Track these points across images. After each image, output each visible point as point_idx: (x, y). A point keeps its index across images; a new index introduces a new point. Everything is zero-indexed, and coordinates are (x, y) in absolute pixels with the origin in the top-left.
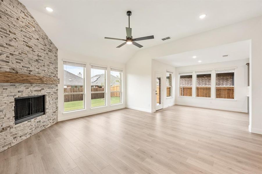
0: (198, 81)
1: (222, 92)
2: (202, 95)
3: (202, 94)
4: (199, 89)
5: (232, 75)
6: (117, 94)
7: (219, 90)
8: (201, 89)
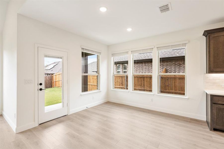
0: (148, 68)
1: (172, 82)
2: (148, 86)
3: (148, 84)
4: (145, 78)
5: (182, 59)
6: (59, 84)
7: (168, 80)
8: (146, 77)
